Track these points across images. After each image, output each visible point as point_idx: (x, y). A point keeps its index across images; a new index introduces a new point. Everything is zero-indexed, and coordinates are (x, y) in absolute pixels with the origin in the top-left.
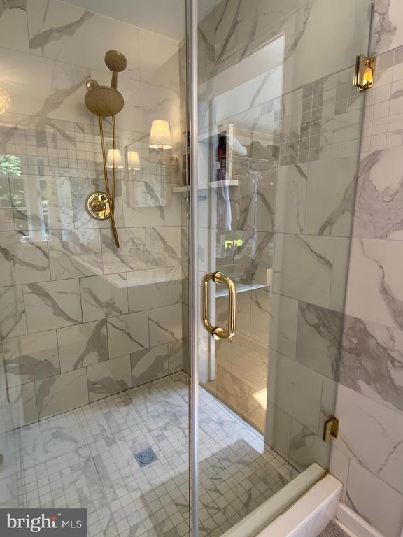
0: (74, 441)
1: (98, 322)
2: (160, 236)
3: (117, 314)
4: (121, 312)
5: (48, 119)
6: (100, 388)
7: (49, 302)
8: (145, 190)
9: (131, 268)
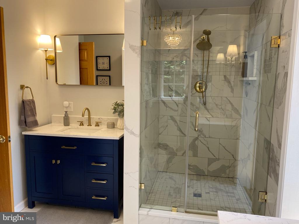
0: (175, 181)
1: (194, 138)
2: (230, 102)
3: (203, 137)
4: (205, 136)
5: (185, 54)
6: (192, 169)
7: (176, 124)
8: (223, 79)
9: (212, 116)
